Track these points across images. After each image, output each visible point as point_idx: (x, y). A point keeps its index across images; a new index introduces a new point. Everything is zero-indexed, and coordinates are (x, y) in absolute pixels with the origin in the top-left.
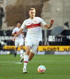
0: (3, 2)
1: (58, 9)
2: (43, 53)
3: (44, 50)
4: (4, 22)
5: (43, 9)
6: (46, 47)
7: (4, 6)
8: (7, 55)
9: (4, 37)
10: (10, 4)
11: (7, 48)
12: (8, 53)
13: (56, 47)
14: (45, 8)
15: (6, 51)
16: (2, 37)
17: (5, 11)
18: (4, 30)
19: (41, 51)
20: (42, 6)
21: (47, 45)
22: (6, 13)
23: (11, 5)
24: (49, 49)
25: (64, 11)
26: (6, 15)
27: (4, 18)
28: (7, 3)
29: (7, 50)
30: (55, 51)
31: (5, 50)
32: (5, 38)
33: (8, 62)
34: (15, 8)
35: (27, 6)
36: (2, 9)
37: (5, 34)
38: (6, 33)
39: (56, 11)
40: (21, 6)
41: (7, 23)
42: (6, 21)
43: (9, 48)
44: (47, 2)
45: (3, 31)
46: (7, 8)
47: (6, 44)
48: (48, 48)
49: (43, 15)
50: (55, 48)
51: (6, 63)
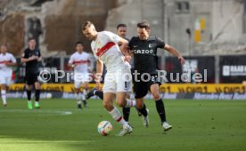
0: (40, 10)
1: (133, 22)
4: (42, 44)
5: (108, 22)
7: (41, 17)
8: (46, 99)
10: (51, 13)
11: (48, 87)
12: (49, 95)
14: (111, 20)
15: (45, 93)
17: (43, 24)
20: (105, 16)
22: (47, 27)
23: (53, 16)
26: (45, 32)
27: (42, 37)
28: (47, 12)
29: (47, 91)
33: (49, 111)
34: (60, 20)
35: (81, 17)
37: (44, 64)
38: (45, 61)
39: (130, 25)
40: (70, 17)
41: (47, 45)
42: (45, 42)
43: (50, 88)
44: (114, 10)
46: (47, 20)
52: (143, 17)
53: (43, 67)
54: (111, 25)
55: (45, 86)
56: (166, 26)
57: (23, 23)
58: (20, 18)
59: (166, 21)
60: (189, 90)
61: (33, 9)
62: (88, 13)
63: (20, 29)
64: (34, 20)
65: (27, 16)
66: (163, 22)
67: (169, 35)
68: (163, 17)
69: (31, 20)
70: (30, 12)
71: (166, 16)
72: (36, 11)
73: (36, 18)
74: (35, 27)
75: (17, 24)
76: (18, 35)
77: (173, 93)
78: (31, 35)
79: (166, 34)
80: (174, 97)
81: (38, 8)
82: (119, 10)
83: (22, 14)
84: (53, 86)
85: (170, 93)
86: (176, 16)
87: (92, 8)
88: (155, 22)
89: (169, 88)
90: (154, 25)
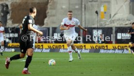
1: (64, 7)
2: (48, 51)
3: (49, 47)
4: (9, 19)
5: (49, 6)
6: (51, 45)
7: (9, 4)
8: (11, 52)
12: (13, 50)
13: (62, 44)
14: (50, 5)
15: (11, 49)
16: (7, 34)
19: (46, 49)
20: (47, 3)
21: (52, 42)
22: (11, 10)
23: (16, 2)
24: (54, 47)
26: (11, 12)
27: (9, 15)
30: (60, 48)
31: (9, 47)
32: (10, 35)
34: (20, 5)
35: (32, 3)
36: (7, 6)
37: (10, 31)
39: (62, 8)
40: (26, 3)
41: (12, 20)
42: (11, 18)
43: (14, 45)
45: (8, 28)
46: (12, 5)
47: (10, 41)
48: (53, 46)
49: (48, 13)
50: (60, 46)
52: (69, 4)
53: (9, 33)
54: (51, 9)
55: (11, 44)
56: (83, 10)
59: (83, 6)
60: (97, 47)
62: (37, 1)
64: (4, 5)
66: (82, 7)
67: (85, 14)
68: (82, 4)
71: (83, 3)
77: (87, 49)
78: (2, 14)
79: (83, 14)
80: (88, 51)
85: (85, 49)
86: (89, 3)
88: (77, 7)
89: (85, 46)
90: (76, 9)
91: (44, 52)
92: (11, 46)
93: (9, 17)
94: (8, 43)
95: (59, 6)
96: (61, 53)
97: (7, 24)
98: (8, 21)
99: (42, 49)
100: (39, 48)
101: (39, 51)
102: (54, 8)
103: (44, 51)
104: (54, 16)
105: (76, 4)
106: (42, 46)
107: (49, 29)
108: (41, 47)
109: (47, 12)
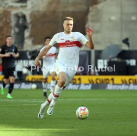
0: (26, 6)
1: (113, 18)
2: (89, 87)
3: (91, 82)
4: (28, 38)
5: (90, 17)
6: (94, 78)
7: (27, 13)
8: (31, 89)
9: (27, 61)
10: (36, 9)
11: (33, 79)
12: (34, 86)
13: (110, 77)
14: (92, 16)
15: (30, 84)
16: (24, 61)
17: (28, 20)
18: (27, 51)
19: (86, 84)
20: (87, 12)
21: (95, 74)
22: (31, 23)
23: (38, 11)
24: (98, 81)
25: (121, 20)
26: (30, 26)
27: (28, 31)
28: (33, 7)
29: (32, 82)
30: (107, 83)
31: (28, 82)
32: (28, 63)
33: (34, 101)
34: (44, 15)
35: (63, 12)
37: (29, 57)
38: (30, 54)
39: (110, 20)
40: (54, 12)
41: (32, 39)
42: (30, 36)
43: (35, 79)
44: (94, 6)
45: (25, 52)
46: (33, 15)
48: (97, 79)
50: (107, 79)
51: (30, 103)
52: (122, 14)
53: (28, 59)
54: (93, 21)
55: (30, 77)
57: (10, 19)
58: (6, 14)
61: (19, 5)
62: (71, 9)
63: (7, 24)
64: (20, 15)
65: (14, 12)
69: (17, 16)
70: (16, 8)
72: (22, 7)
73: (22, 13)
74: (21, 22)
75: (4, 20)
76: (5, 29)
81: (24, 4)
82: (99, 6)
83: (9, 10)
84: (37, 77)
87: (74, 4)
90: (133, 21)
91: (82, 90)
92: (30, 79)
93: (27, 34)
94: (26, 75)
95: (105, 17)
96: (108, 90)
97: (25, 45)
98: (26, 41)
99: (80, 84)
100: (74, 84)
101: (75, 87)
102: (97, 20)
103: (83, 87)
104: (98, 32)
105: (132, 14)
106: (79, 79)
107: (89, 53)
108: (78, 82)
109: (87, 26)
